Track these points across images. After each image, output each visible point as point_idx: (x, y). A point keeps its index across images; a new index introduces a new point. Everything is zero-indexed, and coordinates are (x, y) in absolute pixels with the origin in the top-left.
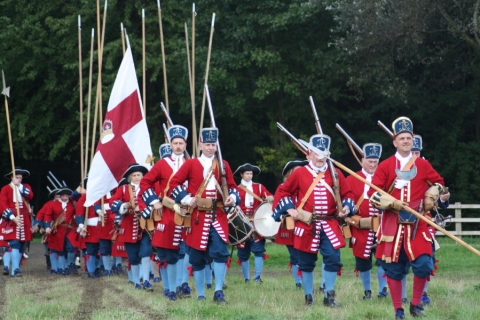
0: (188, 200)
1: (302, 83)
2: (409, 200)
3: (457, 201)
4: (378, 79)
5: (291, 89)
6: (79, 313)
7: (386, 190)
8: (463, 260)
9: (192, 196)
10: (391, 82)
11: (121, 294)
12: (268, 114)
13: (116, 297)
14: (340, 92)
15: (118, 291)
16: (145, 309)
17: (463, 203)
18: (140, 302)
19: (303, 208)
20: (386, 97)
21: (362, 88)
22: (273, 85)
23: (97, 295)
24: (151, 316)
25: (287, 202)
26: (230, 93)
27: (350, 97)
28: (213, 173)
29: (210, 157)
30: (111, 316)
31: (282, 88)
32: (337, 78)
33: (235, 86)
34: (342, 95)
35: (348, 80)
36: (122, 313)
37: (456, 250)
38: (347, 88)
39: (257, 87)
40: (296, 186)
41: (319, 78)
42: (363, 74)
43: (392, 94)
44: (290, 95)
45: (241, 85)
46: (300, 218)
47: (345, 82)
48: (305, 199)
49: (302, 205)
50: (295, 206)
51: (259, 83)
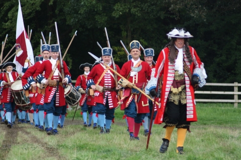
0: (44, 81)
1: (142, 8)
2: (137, 82)
3: (236, 81)
4: (189, 6)
5: (136, 11)
6: (3, 146)
7: (126, 78)
8: (238, 117)
9: (47, 79)
10: (197, 8)
11: (29, 135)
12: (121, 26)
13: (26, 136)
14: (165, 13)
15: (27, 133)
16: (44, 144)
17: (239, 83)
18: (41, 140)
19: (99, 84)
20: (194, 17)
21: (179, 11)
22: (124, 9)
23: (14, 135)
24: (48, 148)
25: (91, 82)
26: (98, 13)
27: (171, 16)
28: (57, 67)
29: (55, 59)
30: (23, 148)
31: (130, 11)
32: (164, 5)
33: (101, 9)
34: (166, 15)
35: (170, 7)
36: (30, 147)
37: (234, 111)
38: (170, 11)
39: (114, 10)
40: (95, 74)
41: (153, 5)
42: (180, 3)
43: (197, 16)
44: (135, 15)
45: (104, 8)
46: (97, 89)
47: (168, 8)
48: (99, 80)
49: (98, 83)
50: (95, 83)
51: (115, 8)
